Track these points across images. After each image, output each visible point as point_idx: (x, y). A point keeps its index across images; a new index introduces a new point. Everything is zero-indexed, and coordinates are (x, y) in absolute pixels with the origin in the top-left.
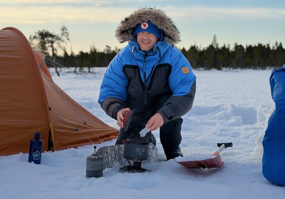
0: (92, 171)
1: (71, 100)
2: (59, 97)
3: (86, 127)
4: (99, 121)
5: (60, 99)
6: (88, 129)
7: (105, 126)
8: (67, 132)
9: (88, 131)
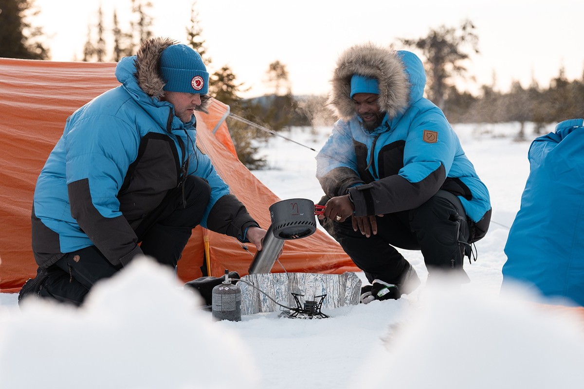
0: (220, 311)
1: (269, 194)
2: (242, 189)
3: (288, 247)
4: (323, 238)
5: (242, 194)
6: (291, 252)
7: (334, 246)
8: (242, 253)
9: (289, 255)
